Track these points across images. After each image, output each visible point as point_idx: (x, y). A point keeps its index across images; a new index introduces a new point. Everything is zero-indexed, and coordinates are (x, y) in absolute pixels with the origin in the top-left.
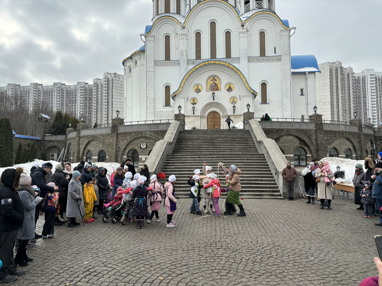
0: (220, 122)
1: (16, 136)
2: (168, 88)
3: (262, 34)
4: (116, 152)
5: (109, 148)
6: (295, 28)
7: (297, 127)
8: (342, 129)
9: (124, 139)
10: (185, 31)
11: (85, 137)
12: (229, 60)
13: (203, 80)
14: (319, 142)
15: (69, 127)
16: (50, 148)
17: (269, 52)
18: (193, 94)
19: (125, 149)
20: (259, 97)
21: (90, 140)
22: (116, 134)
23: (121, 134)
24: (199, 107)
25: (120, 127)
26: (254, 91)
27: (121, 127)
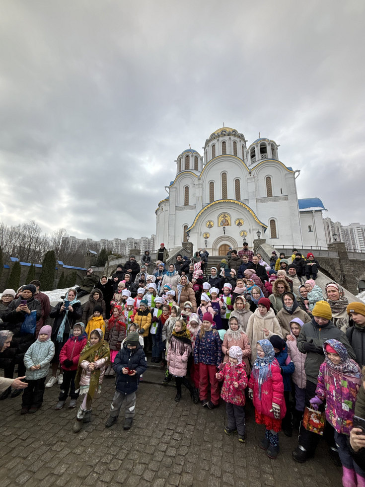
1: (64, 266)
2: (186, 227)
3: (268, 179)
6: (300, 171)
10: (201, 182)
13: (214, 217)
14: (345, 273)
17: (276, 192)
18: (205, 229)
20: (269, 231)
24: (211, 241)
26: (264, 224)
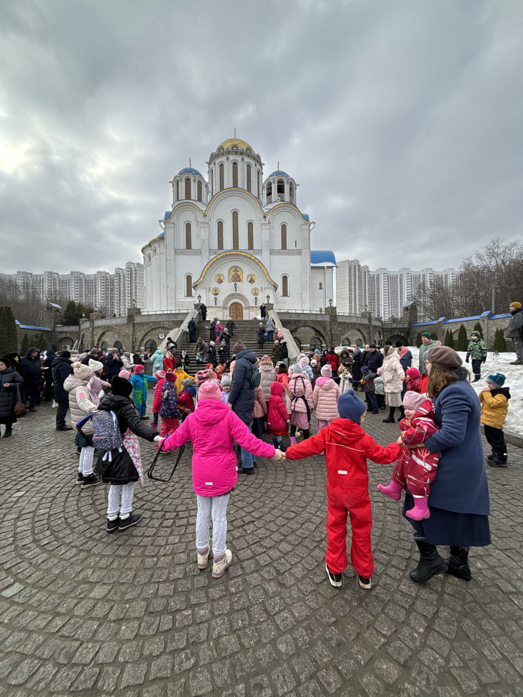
0: (242, 313)
1: (21, 326)
2: (189, 278)
3: (284, 227)
4: (133, 343)
6: (314, 223)
7: (313, 318)
8: (354, 320)
9: (140, 329)
10: (207, 220)
11: (99, 327)
12: (251, 252)
13: (225, 271)
14: (333, 333)
15: (82, 317)
16: (62, 340)
17: (290, 245)
18: (214, 284)
19: (142, 340)
20: (280, 290)
21: (104, 331)
22: (132, 324)
23: (137, 324)
24: (221, 298)
26: (276, 283)
27: (138, 317)
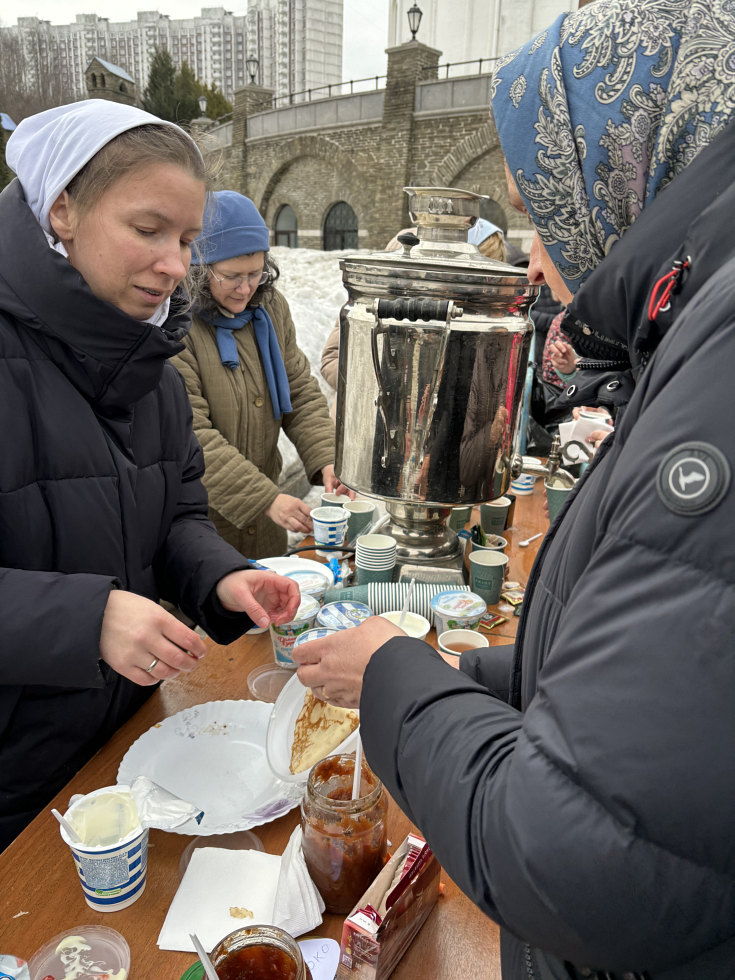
5: (374, 192)
9: (442, 147)
11: (268, 145)
15: (199, 114)
21: (289, 157)
22: (407, 125)
23: (429, 123)
25: (425, 89)
27: (433, 89)
